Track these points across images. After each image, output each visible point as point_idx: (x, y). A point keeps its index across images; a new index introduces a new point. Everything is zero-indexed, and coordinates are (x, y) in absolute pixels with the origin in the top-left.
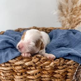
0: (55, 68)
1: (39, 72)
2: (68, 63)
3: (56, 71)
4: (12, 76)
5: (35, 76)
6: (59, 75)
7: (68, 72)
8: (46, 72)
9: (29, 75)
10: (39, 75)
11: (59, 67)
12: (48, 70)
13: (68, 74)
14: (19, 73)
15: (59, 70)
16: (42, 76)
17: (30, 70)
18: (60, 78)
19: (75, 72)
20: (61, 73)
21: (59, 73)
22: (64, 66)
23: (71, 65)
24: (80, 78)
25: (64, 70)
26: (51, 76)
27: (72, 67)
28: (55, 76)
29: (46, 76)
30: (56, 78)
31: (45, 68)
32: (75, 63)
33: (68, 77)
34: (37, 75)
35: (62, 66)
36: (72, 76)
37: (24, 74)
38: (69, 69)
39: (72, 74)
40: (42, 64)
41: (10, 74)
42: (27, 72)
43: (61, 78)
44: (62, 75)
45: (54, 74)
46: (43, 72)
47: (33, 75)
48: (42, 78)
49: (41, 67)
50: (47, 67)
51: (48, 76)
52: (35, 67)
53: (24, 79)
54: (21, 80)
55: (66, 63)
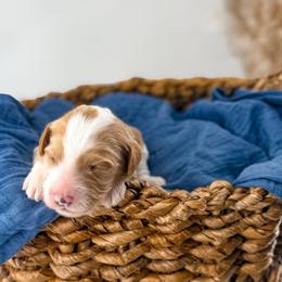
0: (195, 225)
1: (138, 241)
2: (240, 206)
3: (199, 237)
4: (43, 256)
5: (124, 255)
6: (210, 250)
7: (245, 240)
8: (159, 239)
9: (102, 250)
10: (136, 250)
11: (208, 222)
12: (168, 234)
13: (247, 246)
14: (67, 243)
15: (207, 232)
16: (148, 255)
17: (103, 233)
18: (214, 262)
19: (271, 237)
20: (217, 243)
21: (211, 245)
22: (227, 217)
23: (251, 214)
25: (227, 230)
26: (181, 254)
27: (256, 219)
28: (196, 252)
29: (163, 254)
30: (202, 261)
31: (156, 224)
32: (265, 205)
33: (245, 257)
34: (131, 251)
35: (219, 217)
36: (260, 252)
37: (82, 246)
38: (246, 229)
39: (259, 245)
40: (144, 212)
41: (34, 250)
42: (94, 241)
43: (218, 260)
44: (220, 250)
45: (194, 247)
46: (153, 241)
47: (116, 251)
48: (150, 261)
49: (142, 220)
50: (163, 220)
51: (170, 252)
52: (121, 222)
53: (84, 266)
54: (74, 268)
55: (231, 207)
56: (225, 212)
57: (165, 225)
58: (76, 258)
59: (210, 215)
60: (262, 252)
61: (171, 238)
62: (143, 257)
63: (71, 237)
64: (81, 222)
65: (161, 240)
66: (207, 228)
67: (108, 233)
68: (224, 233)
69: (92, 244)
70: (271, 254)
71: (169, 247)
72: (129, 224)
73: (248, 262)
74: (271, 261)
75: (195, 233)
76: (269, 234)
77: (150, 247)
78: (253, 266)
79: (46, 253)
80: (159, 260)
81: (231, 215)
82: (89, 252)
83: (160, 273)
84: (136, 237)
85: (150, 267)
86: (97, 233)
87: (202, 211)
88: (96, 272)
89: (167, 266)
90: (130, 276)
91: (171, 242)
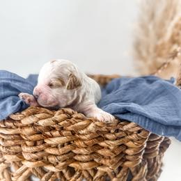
0: (100, 136)
1: (69, 143)
2: (125, 128)
3: (102, 144)
4: (18, 147)
5: (60, 150)
6: (107, 151)
7: (127, 148)
8: (80, 142)
9: (49, 146)
10: (67, 148)
11: (108, 136)
12: (85, 140)
13: (128, 151)
14: (30, 141)
15: (107, 142)
16: (74, 151)
17: (50, 137)
18: (110, 158)
19: (141, 148)
20: (112, 148)
21: (108, 148)
22: (118, 134)
23: (132, 133)
25: (118, 141)
26: (92, 152)
27: (134, 137)
28: (100, 152)
29: (82, 151)
30: (103, 157)
31: (79, 134)
32: (139, 129)
33: (127, 158)
34: (65, 148)
35: (114, 133)
36: (135, 155)
37: (39, 143)
38: (128, 142)
39: (134, 151)
40: (72, 126)
41: (13, 143)
42: (45, 141)
43: (112, 157)
44: (113, 152)
45: (100, 149)
46: (77, 143)
47: (57, 147)
48: (75, 154)
49: (71, 131)
50: (82, 132)
52: (60, 131)
53: (39, 154)
54: (34, 155)
55: (121, 129)
56: (117, 131)
57: (83, 135)
58: (34, 149)
59: (109, 132)
60: (137, 155)
61: (86, 142)
62: (71, 151)
63: (33, 137)
64: (37, 129)
65: (82, 144)
66: (107, 139)
67: (53, 137)
69: (44, 143)
70: (141, 157)
71: (86, 148)
72: (64, 133)
73: (128, 160)
74: (141, 161)
75: (100, 141)
76: (140, 146)
77: (75, 147)
78: (131, 163)
79: (20, 146)
80: (80, 154)
81: (121, 133)
82: (42, 146)
83: (81, 162)
84: (68, 140)
85: (75, 158)
86: (47, 137)
87: (104, 129)
88: (46, 158)
89: (84, 158)
90: (63, 161)
91: (86, 144)
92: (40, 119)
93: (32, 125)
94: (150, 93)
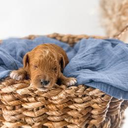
0: (70, 101)
1: (43, 107)
2: (91, 93)
3: (71, 107)
5: (36, 113)
6: (76, 113)
7: (93, 109)
8: (53, 106)
9: (26, 110)
10: (42, 111)
11: (76, 100)
12: (57, 104)
13: (93, 112)
14: (9, 106)
15: (75, 105)
16: (48, 113)
17: (27, 102)
18: (78, 118)
19: (105, 108)
20: (79, 110)
21: (77, 110)
22: (85, 99)
23: (96, 97)
24: (118, 119)
25: (84, 104)
26: (62, 114)
27: (98, 100)
29: (54, 113)
30: (72, 117)
31: (51, 99)
32: (103, 94)
33: (93, 117)
34: (39, 111)
35: (81, 98)
36: (99, 115)
37: (17, 107)
38: (93, 104)
39: (99, 112)
40: (45, 94)
42: (23, 105)
43: (80, 117)
44: (81, 113)
45: (69, 111)
46: (50, 107)
47: (33, 111)
48: (48, 116)
49: (45, 97)
50: (54, 98)
51: (57, 113)
52: (35, 98)
53: (18, 117)
54: (13, 117)
55: (87, 94)
56: (84, 96)
57: (55, 100)
58: (13, 112)
59: (77, 97)
60: (101, 114)
61: (58, 106)
62: (45, 114)
63: (12, 103)
64: (16, 96)
65: (53, 107)
66: (75, 103)
67: (29, 102)
68: (83, 106)
69: (22, 107)
70: (105, 116)
71: (57, 111)
72: (39, 99)
73: (94, 119)
74: (104, 119)
75: (69, 104)
76: (104, 107)
77: (48, 110)
78: (96, 121)
79: (1, 109)
80: (53, 116)
81: (87, 97)
82: (20, 110)
83: (53, 121)
84: (42, 105)
85: (49, 118)
86: (24, 102)
87: (73, 95)
88: (23, 119)
89: (56, 118)
90: (39, 122)
91: (58, 108)
92: (18, 89)
93: (11, 93)
94: (113, 57)
